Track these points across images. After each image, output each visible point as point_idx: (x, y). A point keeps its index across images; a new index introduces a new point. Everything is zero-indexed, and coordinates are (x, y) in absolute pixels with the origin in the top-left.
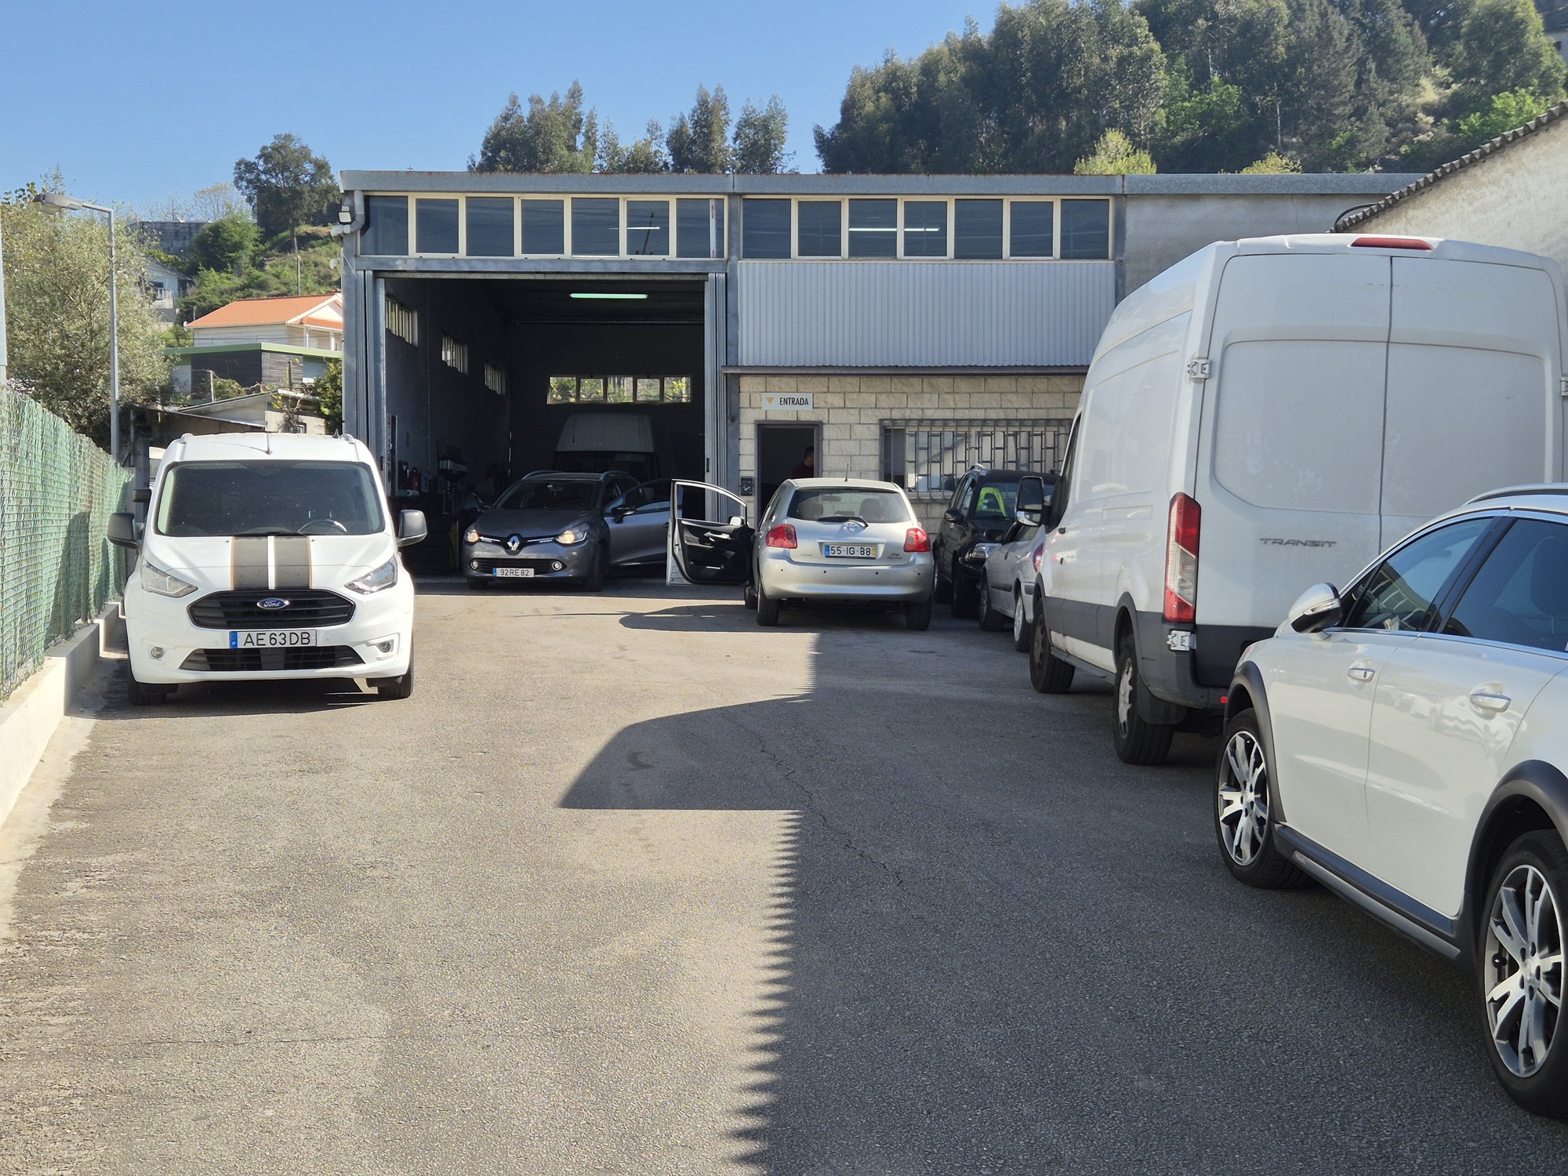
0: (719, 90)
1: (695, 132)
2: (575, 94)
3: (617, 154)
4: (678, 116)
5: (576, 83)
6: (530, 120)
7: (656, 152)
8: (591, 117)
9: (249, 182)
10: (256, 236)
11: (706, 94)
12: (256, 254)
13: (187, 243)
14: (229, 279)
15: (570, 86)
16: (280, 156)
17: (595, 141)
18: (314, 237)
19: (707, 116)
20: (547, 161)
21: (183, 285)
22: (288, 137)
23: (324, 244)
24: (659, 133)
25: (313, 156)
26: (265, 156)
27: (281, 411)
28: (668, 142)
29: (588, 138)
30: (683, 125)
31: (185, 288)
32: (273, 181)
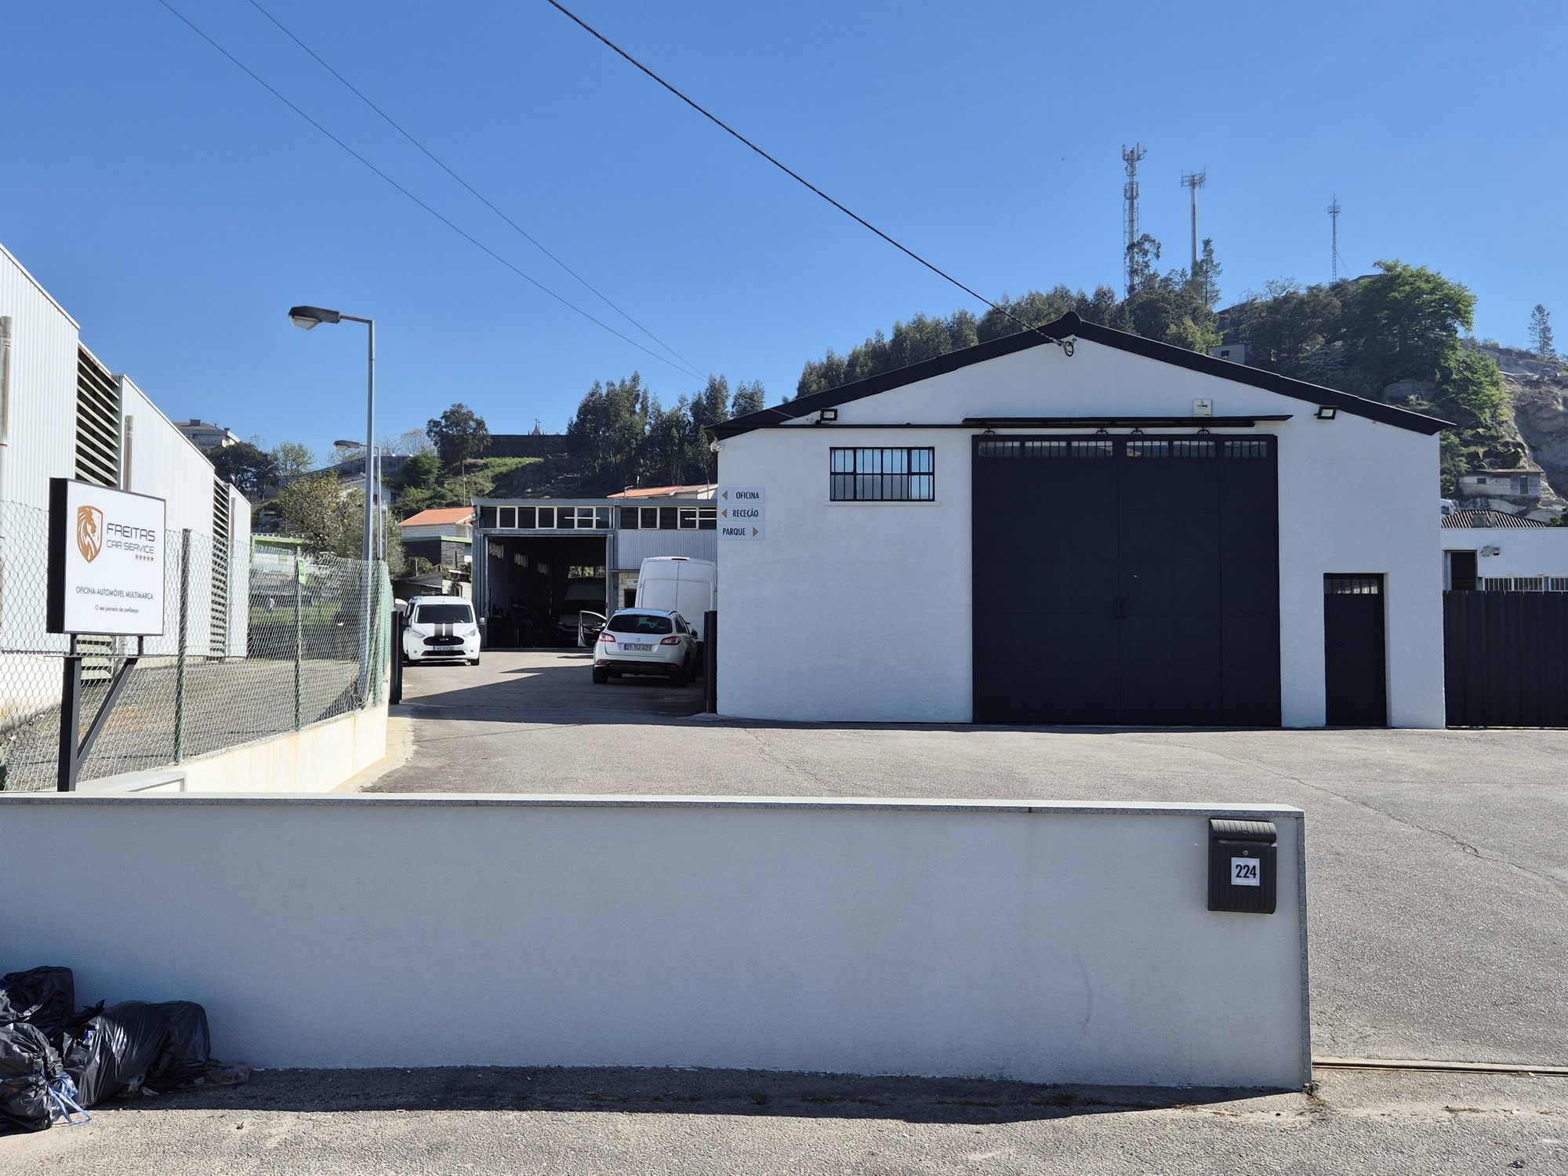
0: (722, 377)
1: (707, 403)
2: (635, 379)
3: (661, 416)
4: (697, 393)
5: (636, 372)
6: (606, 396)
7: (684, 414)
8: (645, 392)
9: (435, 432)
10: (439, 465)
11: (715, 380)
12: (439, 476)
13: (397, 469)
14: (421, 492)
15: (633, 374)
16: (456, 417)
17: (647, 407)
18: (475, 465)
19: (715, 393)
20: (617, 421)
21: (394, 497)
22: (460, 406)
23: (480, 470)
24: (686, 403)
25: (475, 417)
26: (445, 417)
27: (450, 580)
28: (690, 409)
29: (643, 406)
30: (700, 398)
31: (395, 499)
32: (450, 432)
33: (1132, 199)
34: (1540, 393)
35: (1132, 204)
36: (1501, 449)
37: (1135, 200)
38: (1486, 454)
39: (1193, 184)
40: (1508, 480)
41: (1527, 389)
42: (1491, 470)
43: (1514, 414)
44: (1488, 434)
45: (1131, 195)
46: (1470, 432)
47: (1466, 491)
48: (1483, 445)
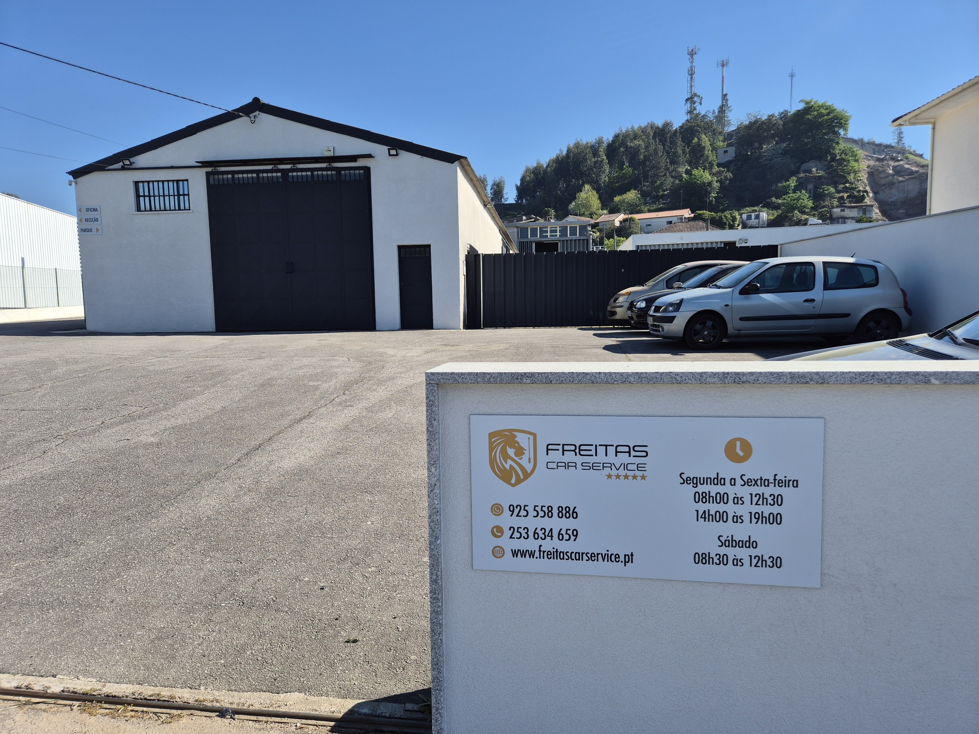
33: (692, 75)
34: (883, 165)
35: (692, 77)
36: (856, 193)
37: (693, 76)
38: (848, 197)
39: (723, 65)
40: (856, 209)
41: (877, 163)
42: (849, 205)
43: (867, 176)
44: (851, 187)
45: (691, 73)
46: (842, 186)
47: (834, 216)
48: (847, 192)
